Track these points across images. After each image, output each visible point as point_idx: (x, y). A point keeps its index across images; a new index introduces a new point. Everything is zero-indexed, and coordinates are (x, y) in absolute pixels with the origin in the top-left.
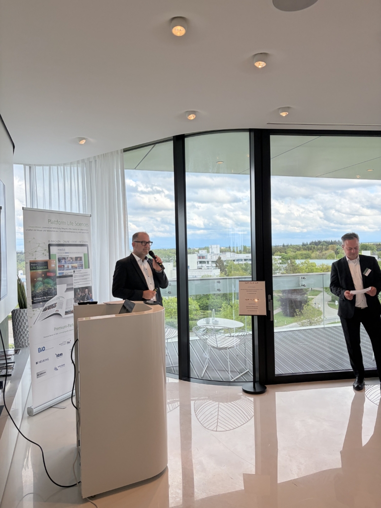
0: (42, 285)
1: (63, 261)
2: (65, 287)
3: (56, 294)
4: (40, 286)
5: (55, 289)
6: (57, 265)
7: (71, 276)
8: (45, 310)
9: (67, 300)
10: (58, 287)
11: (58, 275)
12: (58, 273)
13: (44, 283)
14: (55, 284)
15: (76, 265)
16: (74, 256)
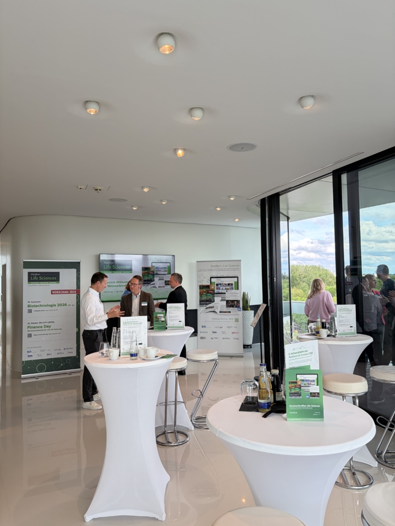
1: (219, 286)
2: (220, 298)
3: (214, 301)
4: (205, 297)
5: (214, 299)
6: (216, 287)
7: (225, 293)
8: (207, 308)
9: (221, 306)
10: (215, 298)
11: (216, 292)
12: (216, 291)
13: (207, 296)
14: (214, 297)
15: (229, 288)
16: (227, 283)
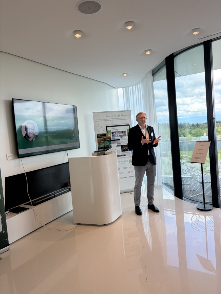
0: (104, 144)
1: (115, 133)
2: (116, 145)
4: (102, 144)
5: (111, 146)
6: (112, 135)
7: (120, 140)
12: (112, 138)
13: (104, 143)
16: (121, 130)
